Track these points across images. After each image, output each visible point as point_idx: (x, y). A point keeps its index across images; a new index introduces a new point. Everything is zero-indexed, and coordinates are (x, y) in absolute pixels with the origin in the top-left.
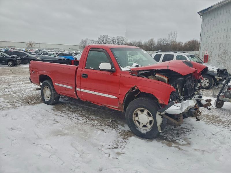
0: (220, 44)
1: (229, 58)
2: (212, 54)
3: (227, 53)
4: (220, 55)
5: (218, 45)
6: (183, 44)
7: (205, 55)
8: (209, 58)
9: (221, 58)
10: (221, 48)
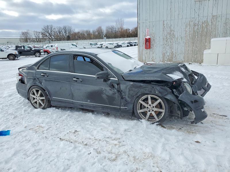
0: (164, 21)
1: (176, 40)
2: (155, 36)
3: (173, 34)
4: (165, 38)
5: (161, 23)
6: (130, 31)
7: (146, 39)
8: (152, 42)
9: (167, 41)
10: (166, 27)
